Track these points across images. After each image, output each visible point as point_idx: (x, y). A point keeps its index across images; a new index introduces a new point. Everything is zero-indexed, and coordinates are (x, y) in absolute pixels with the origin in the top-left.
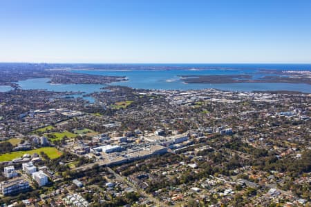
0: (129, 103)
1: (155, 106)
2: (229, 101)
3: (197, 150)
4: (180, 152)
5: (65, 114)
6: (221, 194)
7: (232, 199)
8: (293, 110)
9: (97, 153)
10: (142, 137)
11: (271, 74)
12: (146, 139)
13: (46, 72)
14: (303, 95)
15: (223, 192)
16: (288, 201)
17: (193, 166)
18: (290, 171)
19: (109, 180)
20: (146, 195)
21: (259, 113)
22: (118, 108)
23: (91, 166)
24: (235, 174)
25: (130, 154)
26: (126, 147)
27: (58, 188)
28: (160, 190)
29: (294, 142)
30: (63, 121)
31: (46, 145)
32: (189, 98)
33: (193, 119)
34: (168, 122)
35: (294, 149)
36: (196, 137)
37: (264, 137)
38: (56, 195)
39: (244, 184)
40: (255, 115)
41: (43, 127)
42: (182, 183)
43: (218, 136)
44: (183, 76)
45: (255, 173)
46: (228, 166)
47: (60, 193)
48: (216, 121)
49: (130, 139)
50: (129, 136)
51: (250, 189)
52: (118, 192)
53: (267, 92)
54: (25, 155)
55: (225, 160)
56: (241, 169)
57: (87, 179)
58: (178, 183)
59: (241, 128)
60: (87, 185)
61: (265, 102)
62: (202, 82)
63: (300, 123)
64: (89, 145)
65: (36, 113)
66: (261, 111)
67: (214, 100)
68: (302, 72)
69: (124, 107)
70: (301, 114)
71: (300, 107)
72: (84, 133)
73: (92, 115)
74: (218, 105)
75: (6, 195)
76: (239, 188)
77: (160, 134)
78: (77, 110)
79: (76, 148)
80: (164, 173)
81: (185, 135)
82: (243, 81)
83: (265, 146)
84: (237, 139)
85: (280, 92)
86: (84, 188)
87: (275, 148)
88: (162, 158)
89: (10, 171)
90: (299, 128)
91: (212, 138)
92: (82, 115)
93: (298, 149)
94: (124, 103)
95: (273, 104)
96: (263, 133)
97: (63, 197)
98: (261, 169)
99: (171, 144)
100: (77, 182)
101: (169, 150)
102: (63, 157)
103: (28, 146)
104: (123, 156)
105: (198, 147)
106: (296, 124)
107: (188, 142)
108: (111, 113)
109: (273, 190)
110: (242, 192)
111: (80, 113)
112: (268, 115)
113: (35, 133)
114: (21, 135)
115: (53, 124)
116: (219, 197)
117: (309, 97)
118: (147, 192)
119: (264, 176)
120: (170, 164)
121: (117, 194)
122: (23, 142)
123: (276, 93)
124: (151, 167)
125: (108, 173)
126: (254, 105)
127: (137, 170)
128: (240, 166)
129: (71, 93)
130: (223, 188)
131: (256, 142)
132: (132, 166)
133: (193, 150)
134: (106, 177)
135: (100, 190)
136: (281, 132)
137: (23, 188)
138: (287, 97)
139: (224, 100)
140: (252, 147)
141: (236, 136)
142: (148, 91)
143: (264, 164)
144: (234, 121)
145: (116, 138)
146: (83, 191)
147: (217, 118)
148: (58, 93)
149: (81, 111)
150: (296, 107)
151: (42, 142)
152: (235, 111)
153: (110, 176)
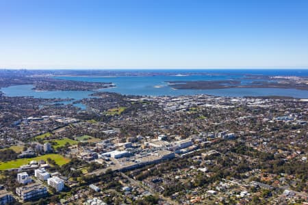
0: (122, 109)
1: (150, 112)
2: (223, 107)
3: (204, 155)
4: (187, 157)
5: (59, 121)
6: (238, 196)
7: (250, 200)
8: (288, 115)
9: (107, 158)
10: (145, 143)
11: (259, 79)
12: (150, 144)
13: (28, 79)
14: (294, 100)
15: (239, 193)
16: (304, 201)
17: (204, 170)
18: (299, 173)
19: (124, 184)
20: (164, 198)
21: (256, 118)
22: (113, 115)
23: (104, 171)
24: (247, 177)
25: (139, 160)
26: (134, 153)
27: (76, 193)
28: (176, 193)
29: (297, 146)
30: (60, 127)
31: (50, 152)
32: (182, 104)
33: (192, 124)
34: (167, 128)
35: (299, 152)
36: (200, 142)
37: (267, 141)
38: (76, 199)
39: (258, 186)
40: (253, 121)
41: (41, 134)
42: (197, 187)
43: (221, 141)
44: (171, 82)
45: (266, 176)
46: (238, 170)
47: (79, 198)
48: (217, 126)
49: (135, 145)
50: (133, 142)
51: (264, 190)
52: (136, 195)
53: (259, 98)
54: (32, 162)
55: (234, 164)
56: (251, 172)
57: (103, 183)
58: (193, 186)
59: (242, 132)
60: (104, 189)
61: (260, 108)
62: (192, 88)
63: (298, 127)
64: (95, 151)
65: (29, 120)
66: (258, 116)
67: (208, 105)
68: (289, 78)
69: (118, 113)
70: (298, 118)
71: (295, 112)
72: (85, 139)
73: (88, 122)
74: (213, 111)
75: (26, 200)
76: (254, 190)
77: (164, 139)
78: (71, 116)
79: (82, 154)
80: (177, 177)
81: (188, 140)
82: (232, 87)
83: (270, 150)
84: (241, 143)
85: (273, 97)
86: (101, 192)
87: (280, 151)
88: (172, 162)
89: (24, 177)
90: (299, 132)
91: (215, 143)
92: (77, 122)
93: (302, 153)
94: (117, 109)
95: (268, 109)
96: (265, 137)
97: (83, 202)
98: (271, 172)
99: (177, 149)
100: (94, 187)
101: (176, 155)
102: (72, 163)
103: (32, 154)
104: (133, 161)
105: (204, 151)
106: (294, 128)
107: (194, 146)
108: (107, 119)
109: (287, 191)
110: (258, 194)
111: (75, 120)
112: (265, 120)
113: (35, 140)
114: (21, 142)
115: (50, 131)
116: (236, 199)
117: (301, 102)
118: (164, 196)
119: (276, 178)
120: (180, 168)
121: (136, 198)
122: (25, 149)
123: (268, 98)
124: (163, 171)
125: (123, 178)
126: (249, 110)
127: (150, 174)
128: (249, 170)
129: (60, 100)
130: (238, 190)
131: (260, 146)
132: (144, 170)
133: (200, 155)
134: (121, 182)
135: (118, 194)
136: (283, 136)
137: (41, 193)
138: (279, 102)
139: (218, 106)
140: (257, 151)
141: (239, 140)
142: (138, 97)
143: (272, 167)
144: (233, 126)
145: (120, 144)
146: (102, 195)
147: (216, 124)
148: (47, 100)
149: (75, 117)
150: (291, 112)
151: (45, 149)
152: (232, 116)
153: (125, 180)
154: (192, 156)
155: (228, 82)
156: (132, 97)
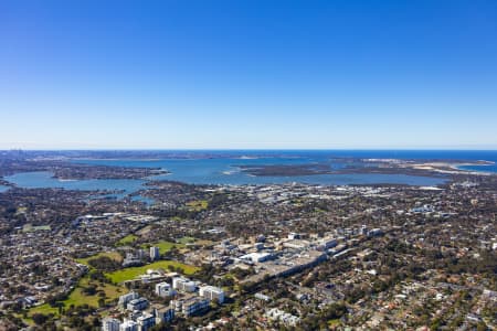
0: (204, 203)
3: (361, 255)
4: (342, 258)
8: (420, 205)
10: (277, 243)
11: (350, 163)
17: (373, 272)
19: (294, 292)
21: (389, 210)
24: (427, 278)
26: (276, 255)
27: (243, 304)
28: (361, 300)
31: (160, 258)
32: (279, 194)
33: (314, 220)
34: (284, 224)
35: (467, 249)
36: (345, 240)
38: (250, 312)
42: (379, 291)
43: (368, 238)
44: (242, 167)
46: (412, 271)
47: (253, 310)
48: (348, 221)
52: (317, 304)
53: (369, 186)
54: (150, 271)
56: (427, 272)
57: (270, 292)
58: (375, 292)
60: (275, 299)
62: (275, 174)
67: (313, 196)
68: (387, 160)
72: (191, 241)
75: (192, 315)
79: (209, 259)
80: (348, 282)
82: (324, 173)
83: (430, 248)
86: (275, 302)
90: (449, 226)
91: (363, 241)
92: (159, 220)
94: (197, 203)
97: (261, 314)
100: (261, 296)
103: (138, 261)
105: (358, 251)
107: (341, 246)
111: (153, 218)
112: (400, 212)
117: (423, 191)
118: (350, 303)
120: (344, 272)
122: (124, 256)
124: (327, 275)
126: (369, 201)
128: (423, 270)
129: (107, 192)
132: (305, 275)
133: (355, 255)
139: (328, 197)
140: (418, 248)
141: (389, 237)
142: (213, 187)
145: (246, 246)
146: (278, 306)
147: (344, 218)
148: (88, 192)
151: (152, 255)
154: (346, 257)
155: (313, 166)
156: (205, 187)
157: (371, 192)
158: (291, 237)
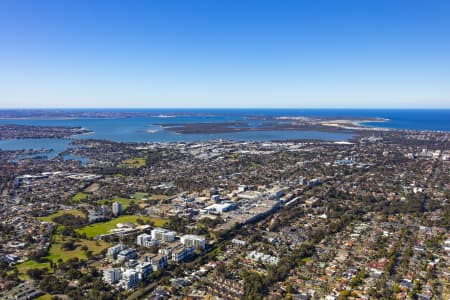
3: (308, 202)
12: (241, 196)
17: (324, 217)
27: (224, 249)
77: (248, 189)
80: (306, 225)
105: (305, 199)
107: (289, 195)
132: (269, 222)
133: (303, 203)
137: (190, 253)
154: (297, 205)
155: (232, 124)
157: (294, 147)
158: (241, 189)
